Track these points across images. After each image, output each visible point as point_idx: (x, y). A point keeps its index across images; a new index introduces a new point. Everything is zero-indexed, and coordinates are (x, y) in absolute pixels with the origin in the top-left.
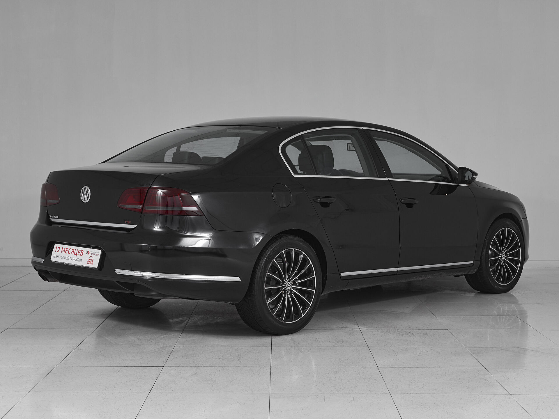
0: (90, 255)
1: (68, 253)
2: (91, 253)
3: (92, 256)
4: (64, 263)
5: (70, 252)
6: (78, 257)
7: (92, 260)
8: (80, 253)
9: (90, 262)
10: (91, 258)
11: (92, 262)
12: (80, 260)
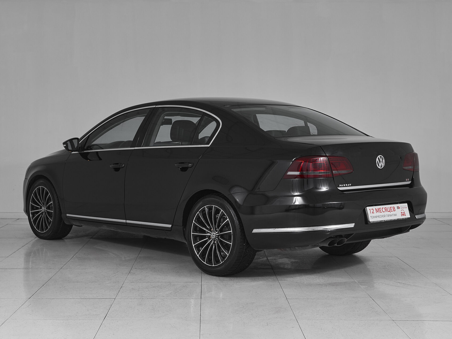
0: (400, 209)
1: (382, 212)
2: (401, 207)
3: (403, 209)
4: (382, 221)
5: (384, 210)
6: (392, 213)
7: (404, 212)
8: (393, 209)
9: (403, 214)
10: (402, 211)
11: (405, 214)
12: (395, 215)
